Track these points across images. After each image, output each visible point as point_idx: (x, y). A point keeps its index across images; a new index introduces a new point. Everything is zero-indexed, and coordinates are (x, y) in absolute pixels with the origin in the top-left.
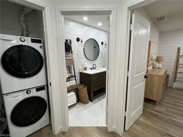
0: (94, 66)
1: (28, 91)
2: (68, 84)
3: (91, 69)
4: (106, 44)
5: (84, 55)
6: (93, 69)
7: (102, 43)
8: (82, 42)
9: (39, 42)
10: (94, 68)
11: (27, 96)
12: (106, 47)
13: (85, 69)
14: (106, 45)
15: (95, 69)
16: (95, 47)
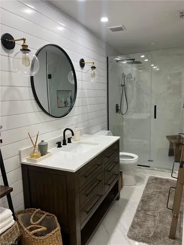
0: (68, 133)
3: (59, 146)
4: (95, 65)
5: (34, 102)
6: (65, 144)
7: (82, 64)
8: (25, 49)
10: (67, 141)
12: (93, 75)
13: (42, 150)
14: (93, 68)
15: (70, 141)
16: (50, 77)
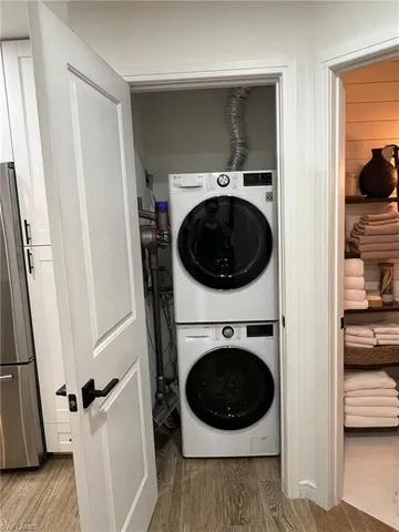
1: (228, 329)
2: (369, 337)
9: (266, 179)
11: (223, 343)
